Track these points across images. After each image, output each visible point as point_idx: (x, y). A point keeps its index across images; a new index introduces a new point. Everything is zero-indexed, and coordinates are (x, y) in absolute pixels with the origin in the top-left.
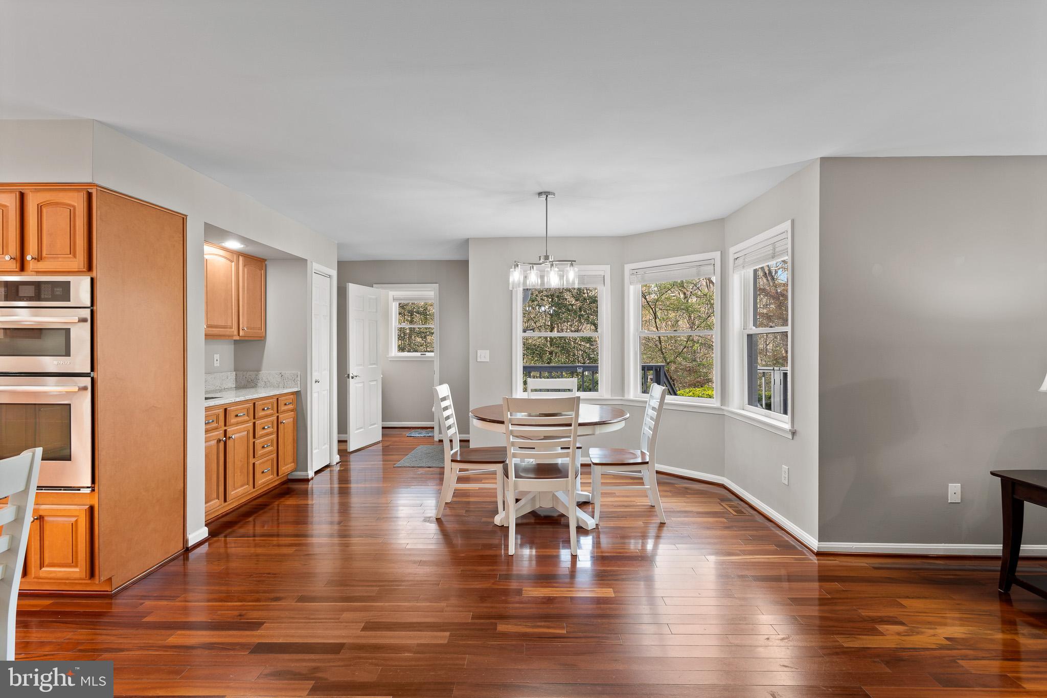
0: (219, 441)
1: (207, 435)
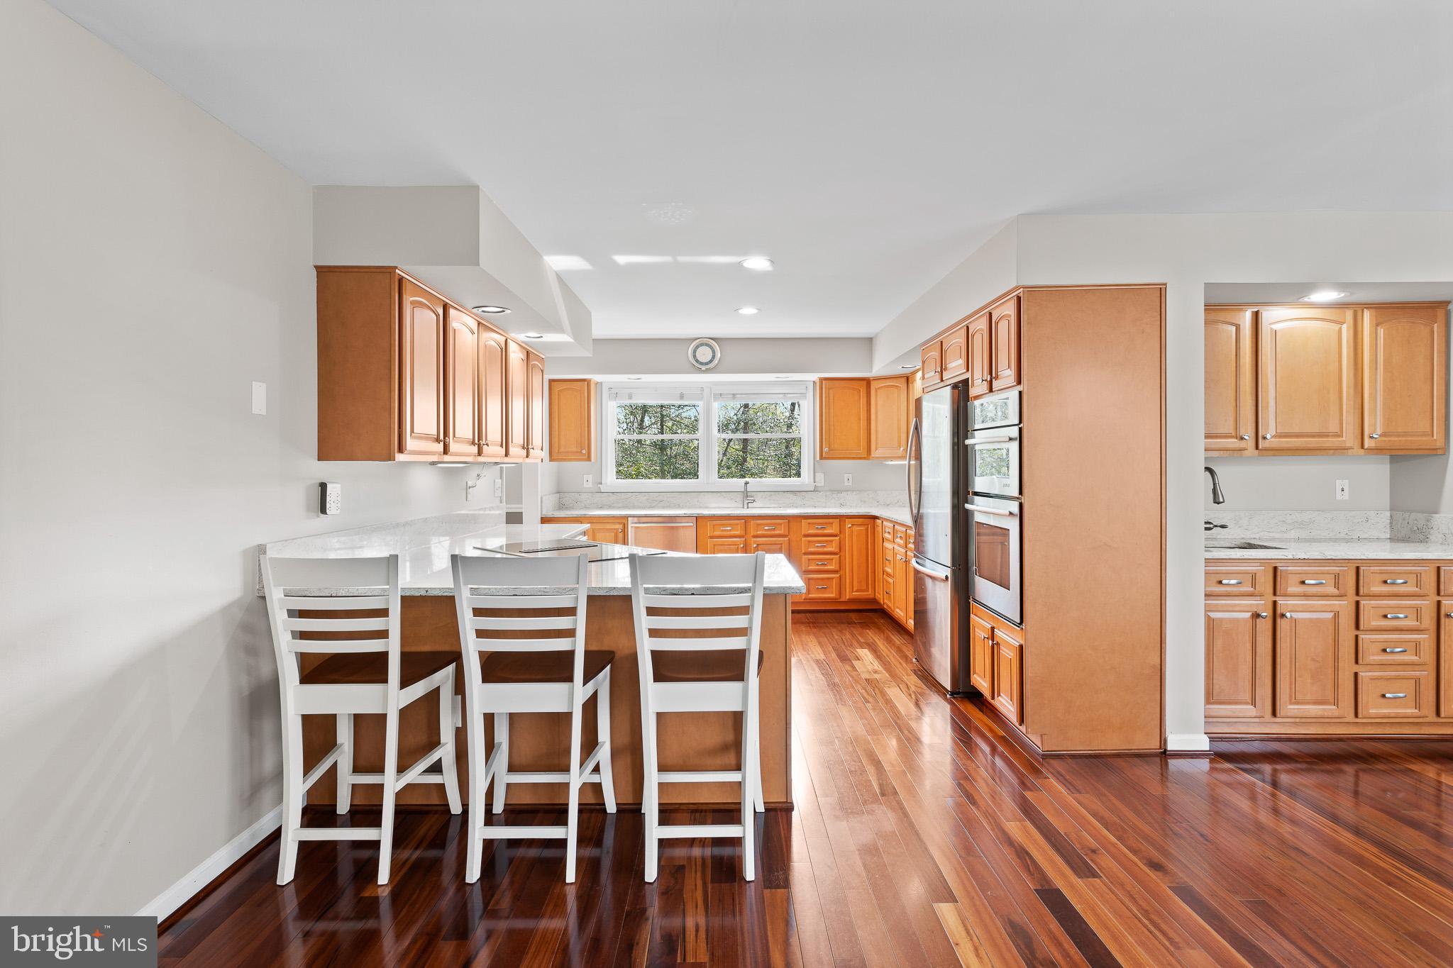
0: (1256, 616)
1: (1207, 602)
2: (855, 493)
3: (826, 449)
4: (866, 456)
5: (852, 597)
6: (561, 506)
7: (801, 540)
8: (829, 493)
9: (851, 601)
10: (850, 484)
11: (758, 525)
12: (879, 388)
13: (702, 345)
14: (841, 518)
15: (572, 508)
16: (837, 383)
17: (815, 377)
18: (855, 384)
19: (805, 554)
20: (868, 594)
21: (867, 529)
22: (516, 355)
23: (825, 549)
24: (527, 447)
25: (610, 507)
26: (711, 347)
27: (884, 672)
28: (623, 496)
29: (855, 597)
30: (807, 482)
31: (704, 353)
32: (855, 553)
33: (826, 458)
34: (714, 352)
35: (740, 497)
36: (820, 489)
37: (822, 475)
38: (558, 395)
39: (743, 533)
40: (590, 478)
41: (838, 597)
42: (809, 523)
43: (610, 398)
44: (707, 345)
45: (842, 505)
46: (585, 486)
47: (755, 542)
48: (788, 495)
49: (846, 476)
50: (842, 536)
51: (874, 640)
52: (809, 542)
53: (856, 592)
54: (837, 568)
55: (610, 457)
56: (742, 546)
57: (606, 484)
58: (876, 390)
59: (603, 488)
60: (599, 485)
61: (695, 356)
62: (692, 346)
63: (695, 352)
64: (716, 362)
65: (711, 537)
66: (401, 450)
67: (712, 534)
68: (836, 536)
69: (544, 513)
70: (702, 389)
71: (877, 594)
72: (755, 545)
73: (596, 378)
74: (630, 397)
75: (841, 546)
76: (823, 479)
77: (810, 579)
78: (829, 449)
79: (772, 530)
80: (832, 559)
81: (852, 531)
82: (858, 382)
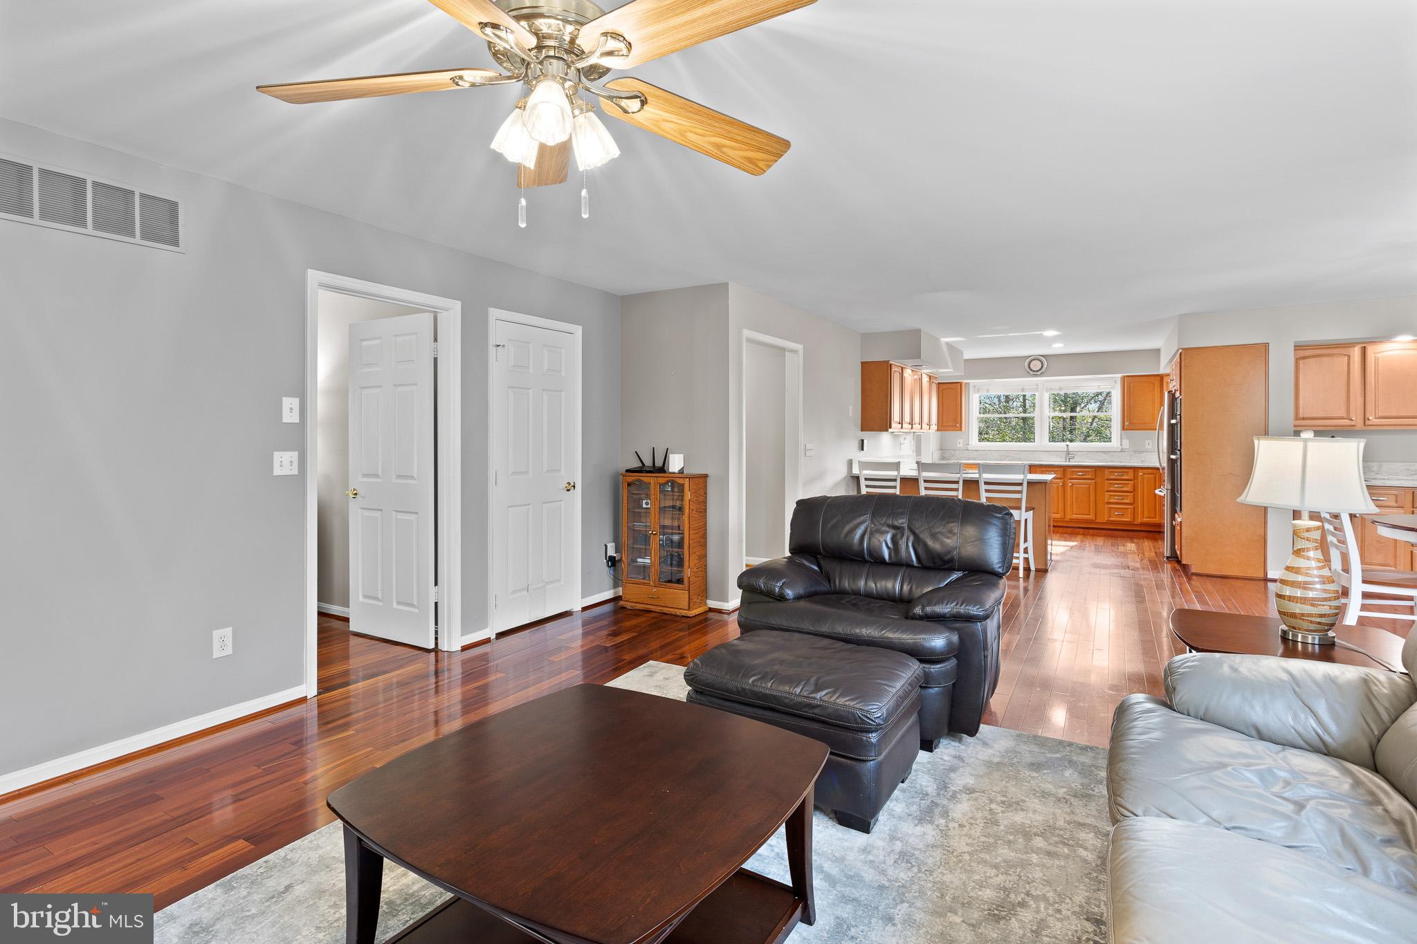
2: (1153, 453)
3: (1127, 423)
5: (1142, 521)
6: (943, 458)
7: (1105, 482)
8: (1132, 452)
9: (1142, 524)
10: (1151, 447)
11: (1073, 472)
13: (1033, 360)
14: (1136, 469)
15: (950, 459)
16: (1137, 379)
17: (1120, 375)
18: (1150, 379)
19: (1107, 491)
20: (1155, 520)
21: (1155, 477)
22: (925, 379)
23: (1123, 489)
24: (929, 425)
25: (973, 459)
26: (1041, 361)
28: (982, 452)
29: (1145, 522)
30: (1115, 445)
31: (1036, 365)
32: (1146, 493)
33: (1127, 429)
34: (1042, 364)
35: (1064, 455)
36: (1125, 449)
37: (1127, 441)
38: (943, 391)
39: (1061, 478)
40: (962, 441)
41: (1132, 521)
42: (1111, 472)
43: (975, 393)
44: (1037, 360)
46: (958, 446)
47: (1069, 484)
48: (1101, 454)
49: (1147, 442)
50: (1136, 481)
52: (1111, 484)
53: (1146, 518)
54: (1132, 502)
55: (974, 428)
56: (1061, 484)
57: (972, 445)
59: (969, 447)
60: (967, 445)
61: (1029, 367)
62: (1026, 361)
63: (1029, 364)
64: (1043, 370)
66: (890, 428)
68: (1132, 480)
70: (1037, 385)
73: (965, 381)
74: (988, 391)
75: (1135, 487)
76: (1128, 444)
77: (1110, 508)
78: (1130, 423)
79: (1084, 475)
80: (1128, 496)
81: (1143, 479)
82: (1153, 378)
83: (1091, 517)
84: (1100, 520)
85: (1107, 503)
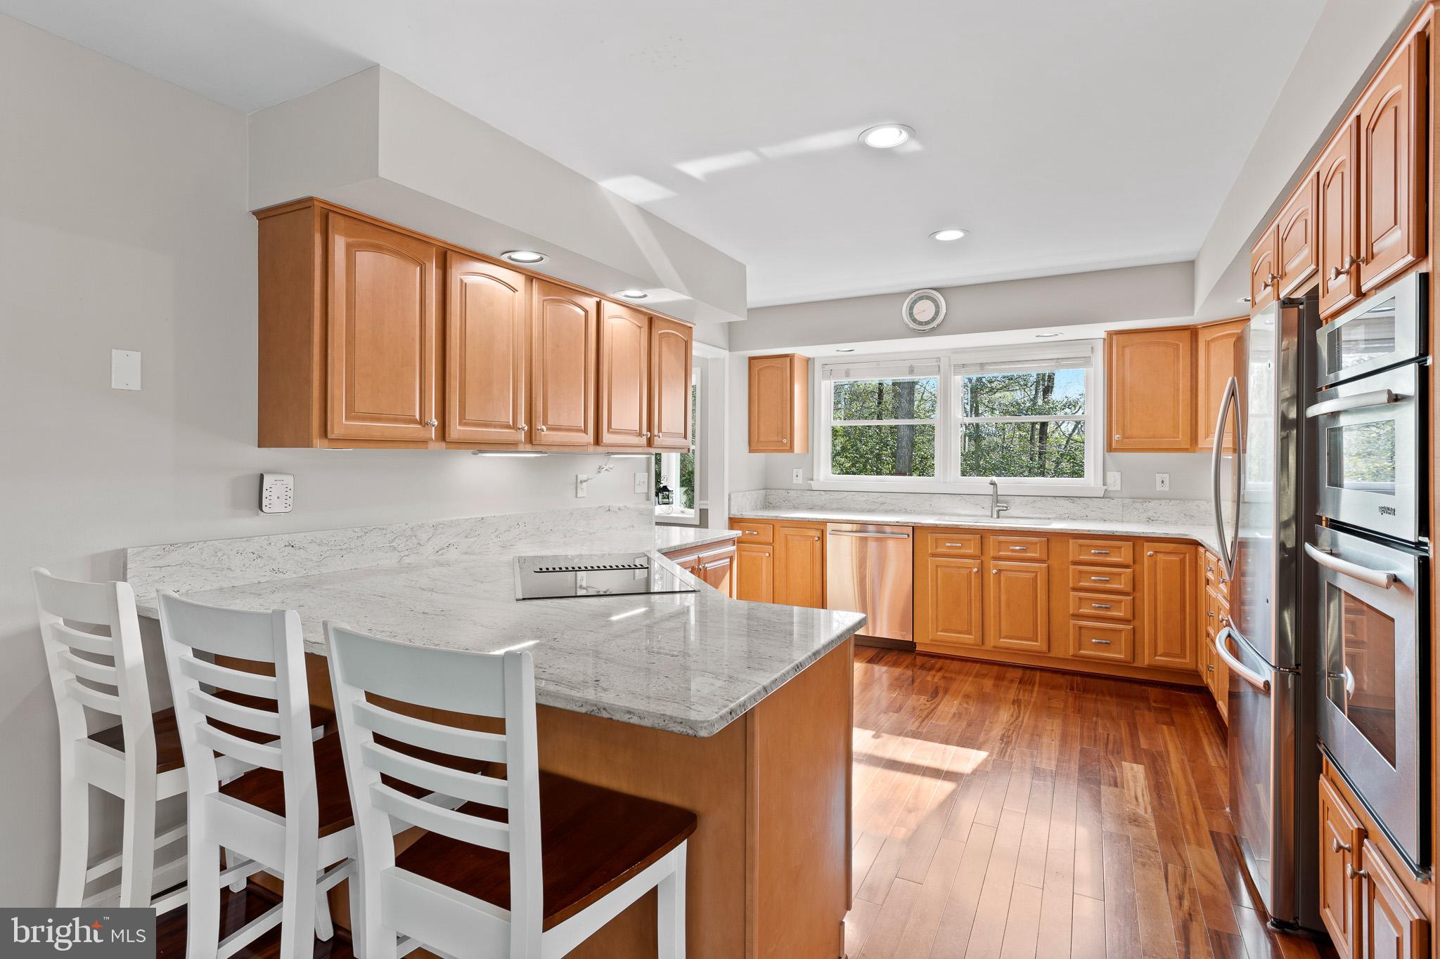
2: (1173, 502)
3: (1116, 437)
4: (1189, 447)
5: (1154, 663)
6: (765, 506)
7: (1068, 569)
8: (1127, 501)
9: (1152, 669)
10: (1166, 488)
11: (1003, 541)
12: (1213, 340)
13: (921, 298)
14: (1135, 541)
15: (779, 509)
16: (1137, 338)
17: (1098, 331)
18: (1170, 337)
19: (1074, 589)
20: (1186, 662)
21: (1183, 562)
22: (621, 321)
23: (1108, 586)
25: (822, 508)
26: (933, 300)
27: (1152, 824)
28: (836, 495)
29: (1158, 664)
30: (1094, 484)
31: (925, 310)
32: (1160, 597)
33: (1117, 450)
34: (938, 306)
35: (988, 502)
36: (1112, 495)
37: (1118, 475)
38: (758, 374)
39: (978, 552)
40: (800, 472)
41: (1129, 659)
42: (1081, 546)
43: (824, 377)
44: (928, 298)
45: (1150, 520)
46: (795, 482)
47: (995, 567)
48: (1062, 502)
49: (1159, 477)
50: (1137, 567)
51: (1166, 748)
52: (1080, 572)
53: (1161, 655)
54: (1129, 616)
55: (824, 447)
56: (975, 570)
57: (818, 480)
58: (1208, 343)
59: (815, 485)
60: (810, 482)
61: (912, 315)
62: (907, 300)
63: (911, 308)
64: (939, 321)
65: (934, 555)
67: (934, 551)
68: (1127, 567)
69: (732, 512)
70: (938, 359)
71: (1199, 664)
72: (994, 571)
73: (801, 351)
74: (847, 374)
75: (1135, 583)
76: (1119, 482)
77: (1081, 628)
78: (1124, 437)
79: (1024, 551)
80: (1120, 602)
81: (1155, 563)
82: (1175, 333)
83: (1038, 645)
84: (1057, 652)
85: (1073, 615)
